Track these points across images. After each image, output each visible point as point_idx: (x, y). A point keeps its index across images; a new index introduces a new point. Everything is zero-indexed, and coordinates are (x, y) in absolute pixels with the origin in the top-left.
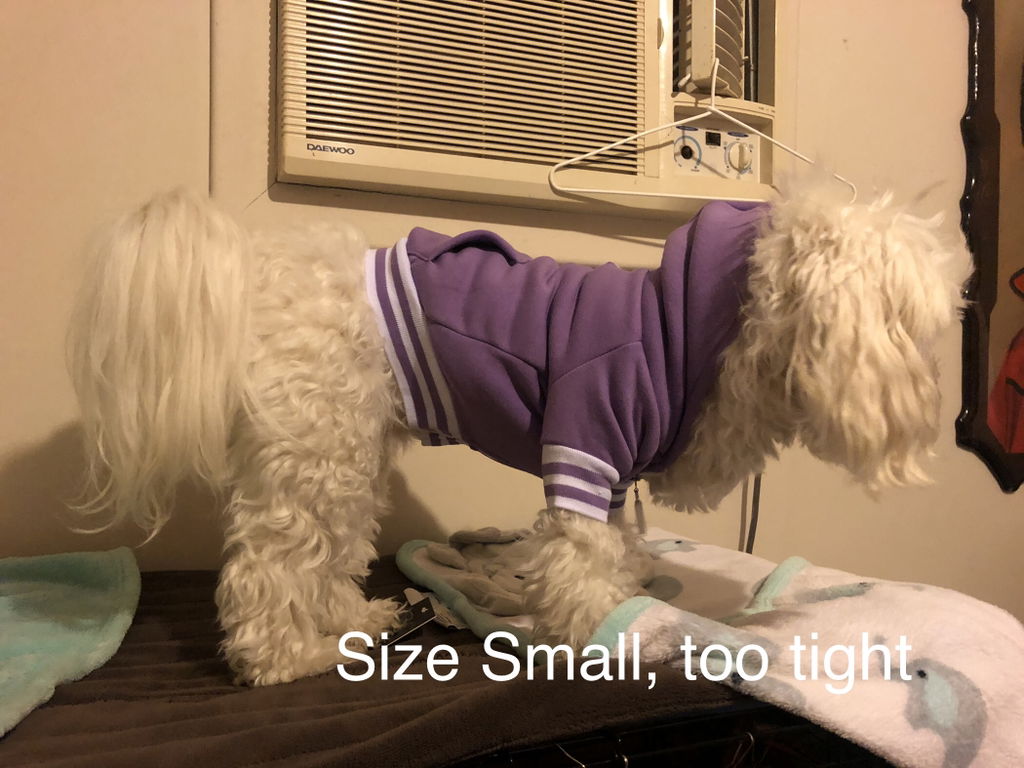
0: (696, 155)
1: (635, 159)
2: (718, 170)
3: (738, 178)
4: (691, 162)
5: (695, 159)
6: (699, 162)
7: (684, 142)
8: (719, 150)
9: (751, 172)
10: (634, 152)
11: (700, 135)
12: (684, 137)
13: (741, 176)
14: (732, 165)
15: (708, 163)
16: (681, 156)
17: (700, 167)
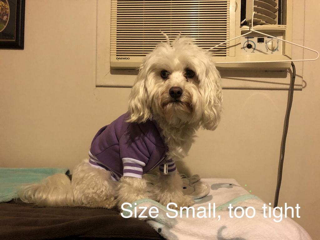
0: (253, 47)
1: (226, 51)
2: (263, 51)
3: (272, 53)
4: (251, 50)
5: (253, 48)
6: (254, 49)
7: (248, 43)
8: (264, 44)
9: (278, 51)
10: (226, 49)
11: (255, 39)
12: (248, 41)
13: (273, 52)
14: (269, 49)
15: (258, 49)
16: (247, 48)
17: (255, 51)
